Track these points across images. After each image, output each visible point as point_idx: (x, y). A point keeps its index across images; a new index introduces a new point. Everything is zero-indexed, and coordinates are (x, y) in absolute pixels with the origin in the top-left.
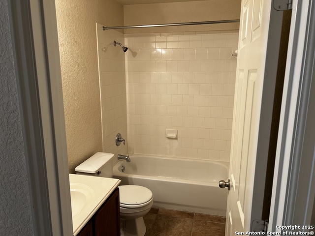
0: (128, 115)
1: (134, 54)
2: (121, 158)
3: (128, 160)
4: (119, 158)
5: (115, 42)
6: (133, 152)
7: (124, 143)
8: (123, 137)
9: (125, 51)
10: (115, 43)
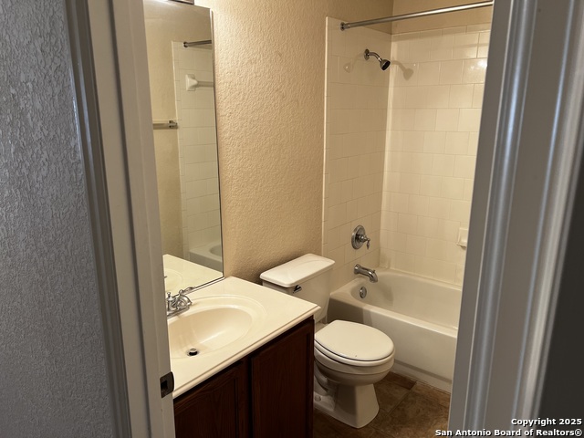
0: (384, 193)
1: (407, 73)
2: (360, 271)
3: (373, 279)
4: (357, 272)
5: (367, 51)
6: (389, 266)
7: (368, 246)
8: (368, 234)
9: (384, 68)
10: (367, 53)
